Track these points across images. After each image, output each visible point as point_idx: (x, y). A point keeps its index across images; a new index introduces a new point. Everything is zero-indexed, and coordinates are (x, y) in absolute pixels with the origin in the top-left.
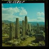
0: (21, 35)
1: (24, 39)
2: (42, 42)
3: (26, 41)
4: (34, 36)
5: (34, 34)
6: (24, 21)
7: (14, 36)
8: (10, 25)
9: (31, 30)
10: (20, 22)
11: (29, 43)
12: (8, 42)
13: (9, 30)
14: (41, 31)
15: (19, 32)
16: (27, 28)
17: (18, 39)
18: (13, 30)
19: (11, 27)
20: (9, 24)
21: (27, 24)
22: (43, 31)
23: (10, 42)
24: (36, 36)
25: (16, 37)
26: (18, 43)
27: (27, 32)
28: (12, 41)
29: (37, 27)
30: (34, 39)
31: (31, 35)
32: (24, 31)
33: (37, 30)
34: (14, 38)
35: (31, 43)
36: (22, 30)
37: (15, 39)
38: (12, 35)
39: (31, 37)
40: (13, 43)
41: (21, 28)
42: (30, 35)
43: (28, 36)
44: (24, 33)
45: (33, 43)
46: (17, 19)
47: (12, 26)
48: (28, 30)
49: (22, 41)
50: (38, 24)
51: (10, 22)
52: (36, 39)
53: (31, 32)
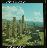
0: (18, 34)
1: (21, 38)
2: (37, 41)
3: (23, 39)
4: (30, 35)
5: (31, 33)
6: (21, 20)
7: (11, 34)
8: (8, 23)
9: (27, 29)
10: (17, 21)
11: (25, 42)
12: (5, 40)
13: (6, 29)
14: (37, 30)
15: (16, 30)
16: (24, 27)
17: (14, 37)
18: (10, 28)
19: (8, 26)
20: (6, 23)
21: (24, 23)
22: (38, 31)
23: (7, 40)
24: (32, 35)
25: (13, 36)
26: (14, 41)
27: (23, 31)
28: (9, 39)
29: (34, 26)
30: (30, 38)
31: (28, 34)
32: (21, 30)
33: (33, 29)
34: (10, 36)
35: (27, 42)
36: (19, 28)
37: (12, 38)
38: (9, 34)
39: (28, 36)
40: (9, 41)
41: (18, 27)
42: (26, 34)
43: (25, 35)
44: (21, 32)
45: (29, 42)
46: (14, 18)
47: (9, 24)
48: (24, 29)
49: (19, 40)
50: (34, 24)
51: (8, 20)
52: (32, 38)
53: (28, 31)
